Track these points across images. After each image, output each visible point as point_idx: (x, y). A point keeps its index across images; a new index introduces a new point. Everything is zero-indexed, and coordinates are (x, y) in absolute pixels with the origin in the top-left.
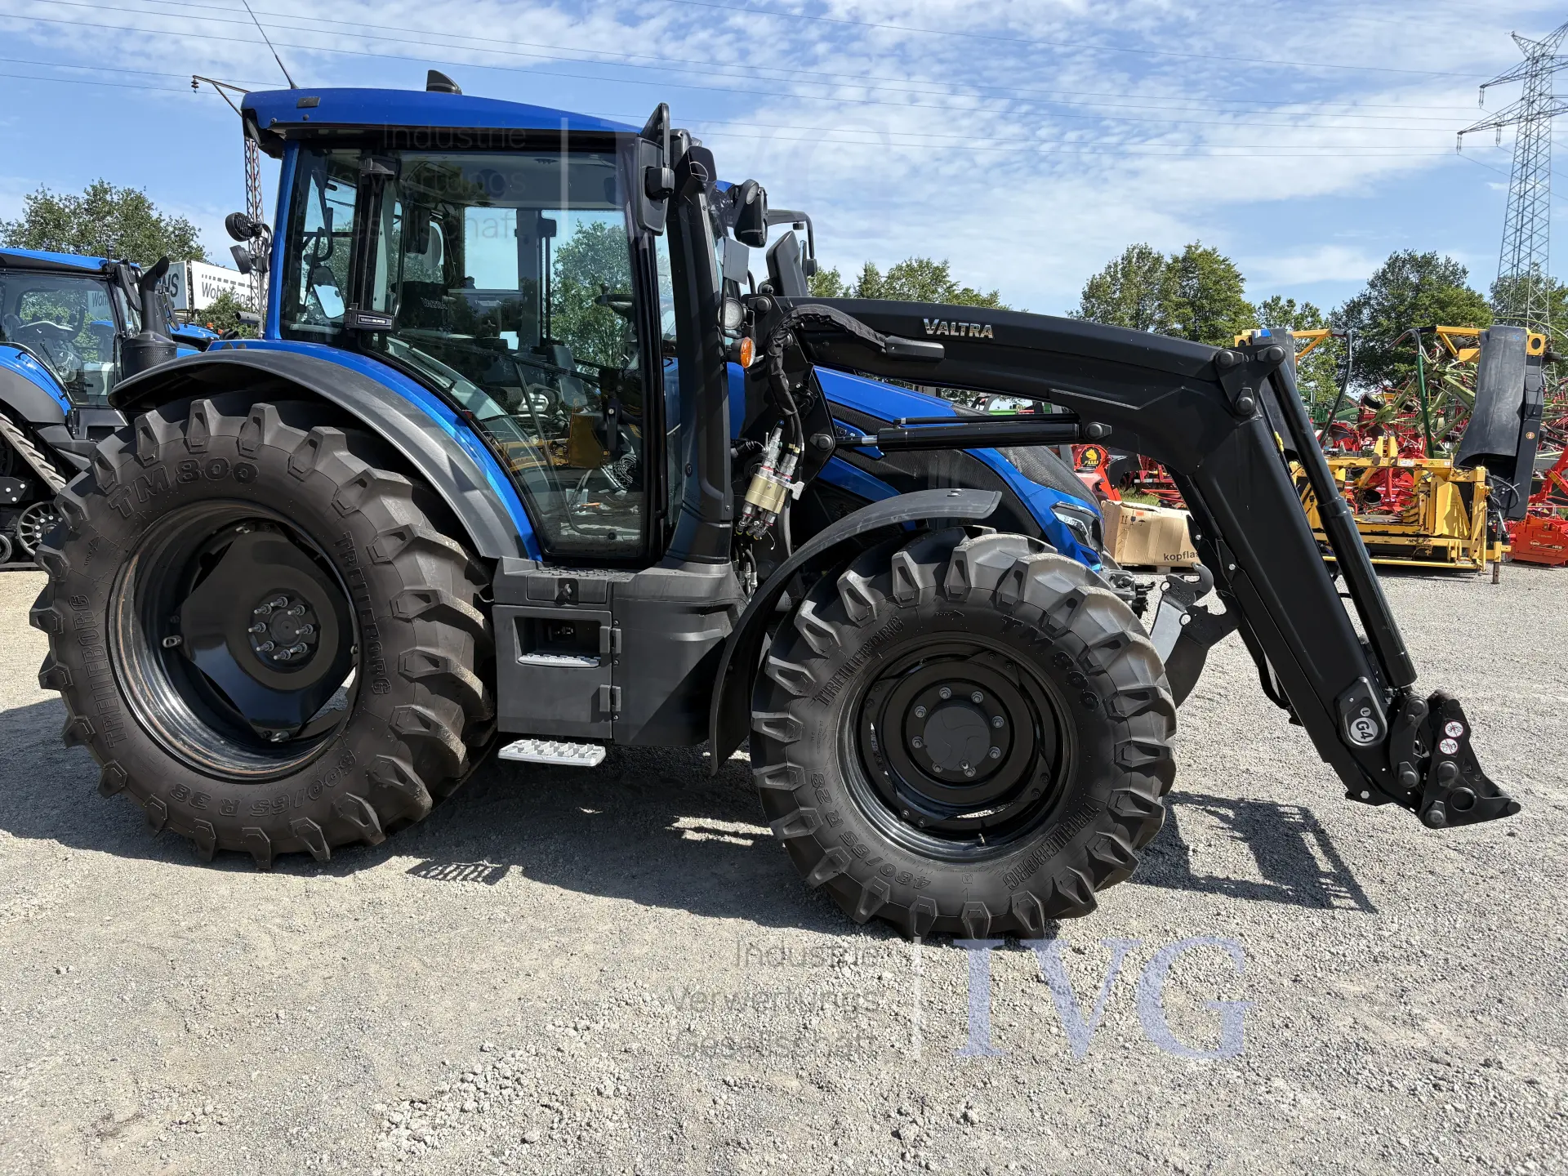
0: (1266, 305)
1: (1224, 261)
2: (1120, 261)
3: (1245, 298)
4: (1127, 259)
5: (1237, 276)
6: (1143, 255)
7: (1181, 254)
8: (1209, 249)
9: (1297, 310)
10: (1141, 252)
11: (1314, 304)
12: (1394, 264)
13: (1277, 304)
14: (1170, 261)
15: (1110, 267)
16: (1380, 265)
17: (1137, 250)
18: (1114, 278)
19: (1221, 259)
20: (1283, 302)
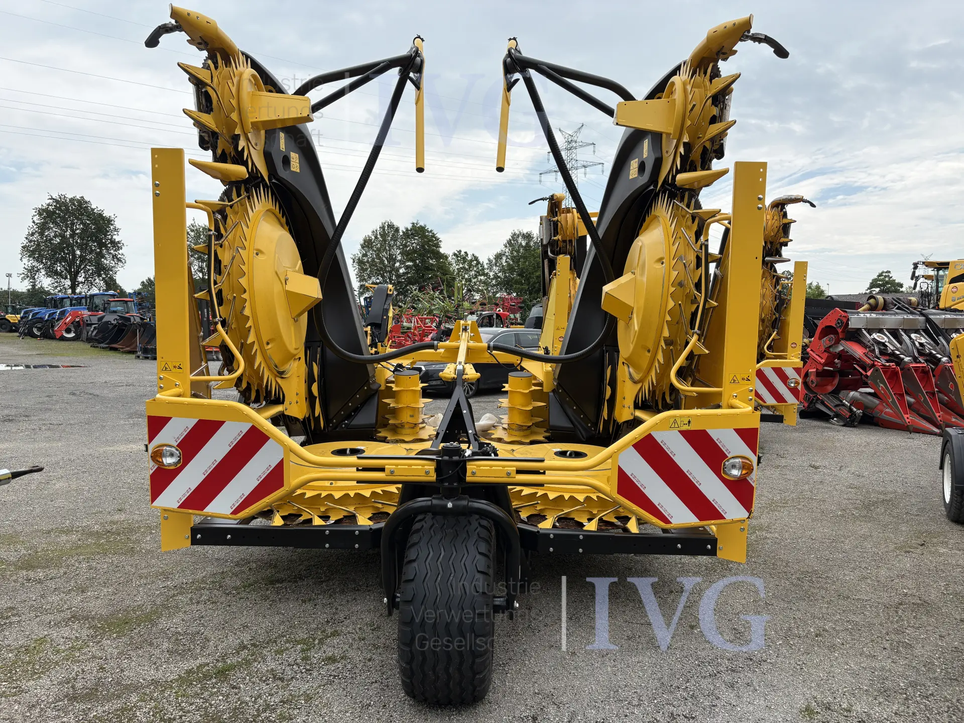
0: (455, 254)
1: (431, 231)
2: (379, 229)
3: (442, 251)
4: (383, 228)
5: (438, 239)
6: (391, 226)
7: (409, 227)
8: (423, 225)
9: (469, 258)
10: (388, 225)
11: (477, 255)
12: (515, 236)
13: (460, 254)
14: (404, 231)
15: (373, 232)
16: (509, 237)
17: (387, 224)
18: (376, 237)
19: (430, 230)
20: (463, 253)
